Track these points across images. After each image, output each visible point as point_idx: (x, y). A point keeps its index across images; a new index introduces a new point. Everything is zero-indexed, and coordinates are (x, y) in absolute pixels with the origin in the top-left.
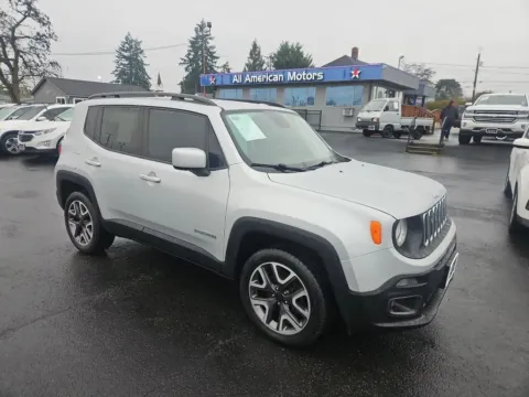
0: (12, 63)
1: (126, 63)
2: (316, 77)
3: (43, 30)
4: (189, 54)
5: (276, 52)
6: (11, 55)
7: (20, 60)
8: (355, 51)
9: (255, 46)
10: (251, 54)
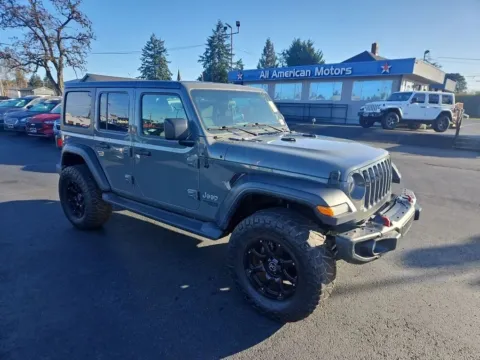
0: (57, 61)
1: (151, 60)
2: (344, 72)
3: (84, 31)
4: (207, 52)
5: (288, 49)
6: (57, 54)
7: (65, 59)
8: (374, 46)
9: (268, 43)
10: (265, 50)
